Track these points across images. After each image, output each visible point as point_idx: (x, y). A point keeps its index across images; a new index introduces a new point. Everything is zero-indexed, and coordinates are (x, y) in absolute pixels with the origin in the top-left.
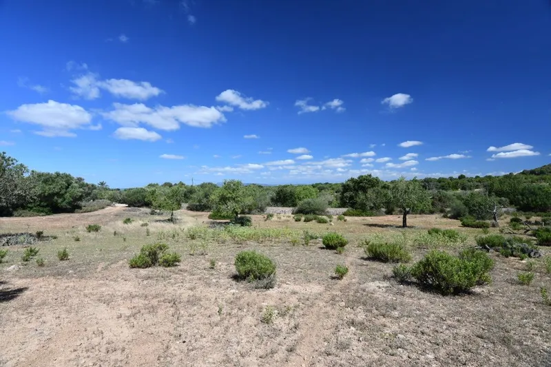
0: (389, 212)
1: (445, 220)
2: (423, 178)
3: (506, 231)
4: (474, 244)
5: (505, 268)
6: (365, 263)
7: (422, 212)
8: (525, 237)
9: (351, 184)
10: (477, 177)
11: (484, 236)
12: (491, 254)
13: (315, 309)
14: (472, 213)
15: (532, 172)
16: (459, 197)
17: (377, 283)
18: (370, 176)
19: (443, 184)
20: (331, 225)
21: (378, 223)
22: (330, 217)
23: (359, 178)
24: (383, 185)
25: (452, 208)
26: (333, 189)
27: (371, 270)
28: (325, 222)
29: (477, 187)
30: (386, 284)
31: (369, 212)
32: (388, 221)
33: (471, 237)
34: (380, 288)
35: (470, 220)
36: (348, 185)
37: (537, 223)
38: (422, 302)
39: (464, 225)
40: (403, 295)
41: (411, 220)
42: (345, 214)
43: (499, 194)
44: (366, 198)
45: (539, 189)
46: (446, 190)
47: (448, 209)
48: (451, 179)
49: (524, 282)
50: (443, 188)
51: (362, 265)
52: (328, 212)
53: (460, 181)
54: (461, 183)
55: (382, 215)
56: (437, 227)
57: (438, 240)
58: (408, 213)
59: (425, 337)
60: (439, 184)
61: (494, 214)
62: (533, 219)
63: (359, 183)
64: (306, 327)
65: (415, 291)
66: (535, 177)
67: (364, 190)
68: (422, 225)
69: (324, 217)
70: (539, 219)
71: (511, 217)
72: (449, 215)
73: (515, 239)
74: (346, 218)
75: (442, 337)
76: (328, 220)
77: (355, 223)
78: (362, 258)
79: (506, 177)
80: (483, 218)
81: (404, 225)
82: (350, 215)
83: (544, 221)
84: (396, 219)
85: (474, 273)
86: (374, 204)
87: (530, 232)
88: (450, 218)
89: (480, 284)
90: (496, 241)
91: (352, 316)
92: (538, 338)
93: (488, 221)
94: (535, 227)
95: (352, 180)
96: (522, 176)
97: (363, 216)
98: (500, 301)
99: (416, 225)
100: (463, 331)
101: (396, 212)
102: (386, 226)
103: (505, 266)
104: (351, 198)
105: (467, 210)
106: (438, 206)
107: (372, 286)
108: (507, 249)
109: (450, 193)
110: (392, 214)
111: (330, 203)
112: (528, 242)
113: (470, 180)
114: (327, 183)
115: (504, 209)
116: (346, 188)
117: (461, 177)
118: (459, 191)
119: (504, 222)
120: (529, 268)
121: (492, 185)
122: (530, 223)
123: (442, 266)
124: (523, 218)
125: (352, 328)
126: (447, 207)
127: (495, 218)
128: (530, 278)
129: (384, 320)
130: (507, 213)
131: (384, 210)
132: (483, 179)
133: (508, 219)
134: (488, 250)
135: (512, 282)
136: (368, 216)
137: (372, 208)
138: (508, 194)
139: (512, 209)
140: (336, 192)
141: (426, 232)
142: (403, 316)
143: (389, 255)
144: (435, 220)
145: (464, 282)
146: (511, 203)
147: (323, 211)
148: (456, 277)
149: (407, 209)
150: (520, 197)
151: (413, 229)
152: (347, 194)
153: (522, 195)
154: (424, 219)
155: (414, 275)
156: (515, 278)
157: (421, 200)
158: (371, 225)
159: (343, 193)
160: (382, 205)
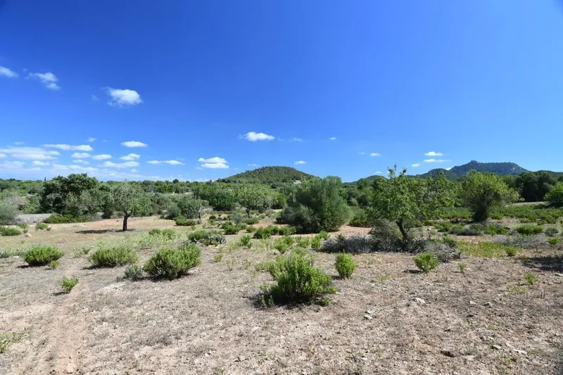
0: (107, 216)
1: (162, 221)
2: (142, 181)
3: (208, 226)
4: (186, 239)
5: (207, 253)
6: (91, 272)
7: (143, 215)
8: (218, 230)
9: (58, 184)
10: (188, 182)
11: (193, 232)
12: (198, 245)
13: (56, 323)
14: (183, 214)
15: (224, 181)
16: (174, 200)
17: (113, 286)
18: (85, 175)
19: (160, 187)
20: (27, 236)
21: (93, 229)
22: (24, 226)
23: (70, 177)
24: (101, 185)
25: (168, 210)
26: (24, 188)
27: (100, 277)
28: (14, 233)
29: (187, 191)
30: (122, 284)
31: (81, 217)
32: (105, 226)
33: (183, 233)
34: (116, 289)
35: (183, 219)
36: (53, 185)
37: (225, 219)
38: (155, 289)
39: (178, 224)
40: (139, 288)
41: (132, 222)
42: (46, 222)
43: (203, 197)
44: (80, 201)
45: (227, 194)
46: (163, 193)
47: (165, 211)
48: (167, 182)
49: (217, 260)
50: (160, 191)
51: (87, 275)
52: (19, 220)
53: (174, 185)
54: (174, 187)
55: (98, 220)
56: (156, 228)
57: (160, 239)
58: (129, 216)
59: (165, 308)
60: (157, 187)
61: (199, 213)
62: (223, 216)
63: (70, 183)
64: (55, 339)
65: (149, 283)
66: (225, 184)
67: (77, 191)
68: (143, 227)
69: (14, 227)
70: (226, 216)
71: (210, 215)
72: (165, 216)
73: (213, 232)
74: (49, 226)
75: (176, 304)
76: (21, 230)
77: (64, 231)
78: (85, 268)
79: (208, 183)
80: (191, 217)
81: (125, 229)
82: (55, 222)
83: (229, 217)
84: (116, 223)
85: (191, 258)
86: (89, 208)
87: (220, 226)
88: (166, 219)
89: (194, 265)
90: (201, 235)
91: (100, 316)
92: (226, 289)
93: (195, 220)
94: (224, 222)
95: (60, 179)
96: (217, 183)
97: (73, 222)
98: (205, 275)
99: (136, 227)
100: (187, 298)
101: (114, 216)
102: (105, 231)
103: (207, 252)
104: (57, 200)
105: (180, 211)
106: (157, 207)
107: (108, 289)
108: (207, 240)
109: (166, 195)
110: (109, 218)
111: (21, 208)
112: (220, 233)
113: (182, 185)
114: (11, 180)
115: (206, 210)
116: (49, 188)
117: (176, 181)
118: (173, 194)
119: (205, 219)
120: (220, 251)
121: (198, 189)
122: (221, 219)
123: (170, 258)
124: (217, 216)
125: (104, 323)
126: (164, 208)
127: (199, 217)
128: (221, 257)
129: (130, 309)
130: (207, 212)
131: (101, 214)
132: (192, 184)
133: (208, 218)
134: (196, 242)
135: (211, 262)
136: (80, 222)
137: (86, 213)
138: (209, 197)
139: (210, 209)
140: (29, 193)
141: (147, 234)
142: (144, 302)
143: (117, 259)
144: (154, 222)
145: (184, 267)
146: (210, 205)
147: (10, 219)
148: (179, 264)
149: (128, 212)
150: (216, 200)
151: (133, 232)
152: (52, 196)
153: (217, 198)
154: (143, 221)
155: (146, 271)
156: (213, 259)
157: (143, 203)
158: (85, 232)
159: (44, 195)
160: (98, 208)
